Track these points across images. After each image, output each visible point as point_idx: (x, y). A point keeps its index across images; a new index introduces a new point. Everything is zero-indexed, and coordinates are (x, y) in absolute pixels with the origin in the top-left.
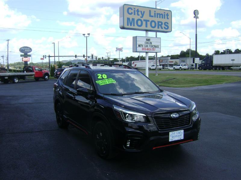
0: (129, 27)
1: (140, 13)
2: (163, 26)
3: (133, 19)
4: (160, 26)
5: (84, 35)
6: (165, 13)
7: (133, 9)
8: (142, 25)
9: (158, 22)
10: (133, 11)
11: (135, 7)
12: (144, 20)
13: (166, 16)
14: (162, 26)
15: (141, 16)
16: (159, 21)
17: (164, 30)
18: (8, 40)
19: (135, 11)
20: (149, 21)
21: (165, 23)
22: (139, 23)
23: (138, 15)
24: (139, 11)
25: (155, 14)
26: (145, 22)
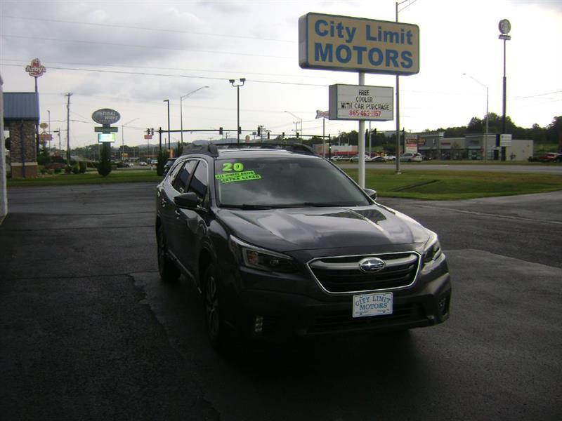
0: (320, 62)
1: (344, 32)
2: (399, 60)
3: (329, 47)
4: (391, 61)
5: (232, 81)
6: (402, 30)
7: (328, 22)
8: (350, 58)
9: (388, 52)
10: (328, 28)
11: (332, 19)
12: (355, 48)
13: (406, 38)
14: (397, 60)
15: (348, 38)
16: (388, 48)
17: (401, 69)
18: (69, 95)
19: (332, 28)
20: (365, 49)
21: (404, 53)
22: (344, 54)
23: (341, 36)
24: (343, 28)
25: (380, 32)
26: (356, 51)
